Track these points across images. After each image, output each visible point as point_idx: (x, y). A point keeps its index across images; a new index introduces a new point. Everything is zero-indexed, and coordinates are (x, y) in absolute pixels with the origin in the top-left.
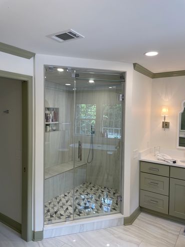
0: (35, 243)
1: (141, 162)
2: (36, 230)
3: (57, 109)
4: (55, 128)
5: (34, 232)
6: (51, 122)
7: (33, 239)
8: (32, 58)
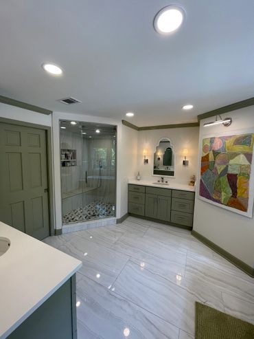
0: (57, 237)
1: (129, 184)
2: (57, 229)
3: (75, 151)
4: (73, 164)
5: (56, 230)
6: (70, 160)
7: (55, 234)
8: (50, 115)
